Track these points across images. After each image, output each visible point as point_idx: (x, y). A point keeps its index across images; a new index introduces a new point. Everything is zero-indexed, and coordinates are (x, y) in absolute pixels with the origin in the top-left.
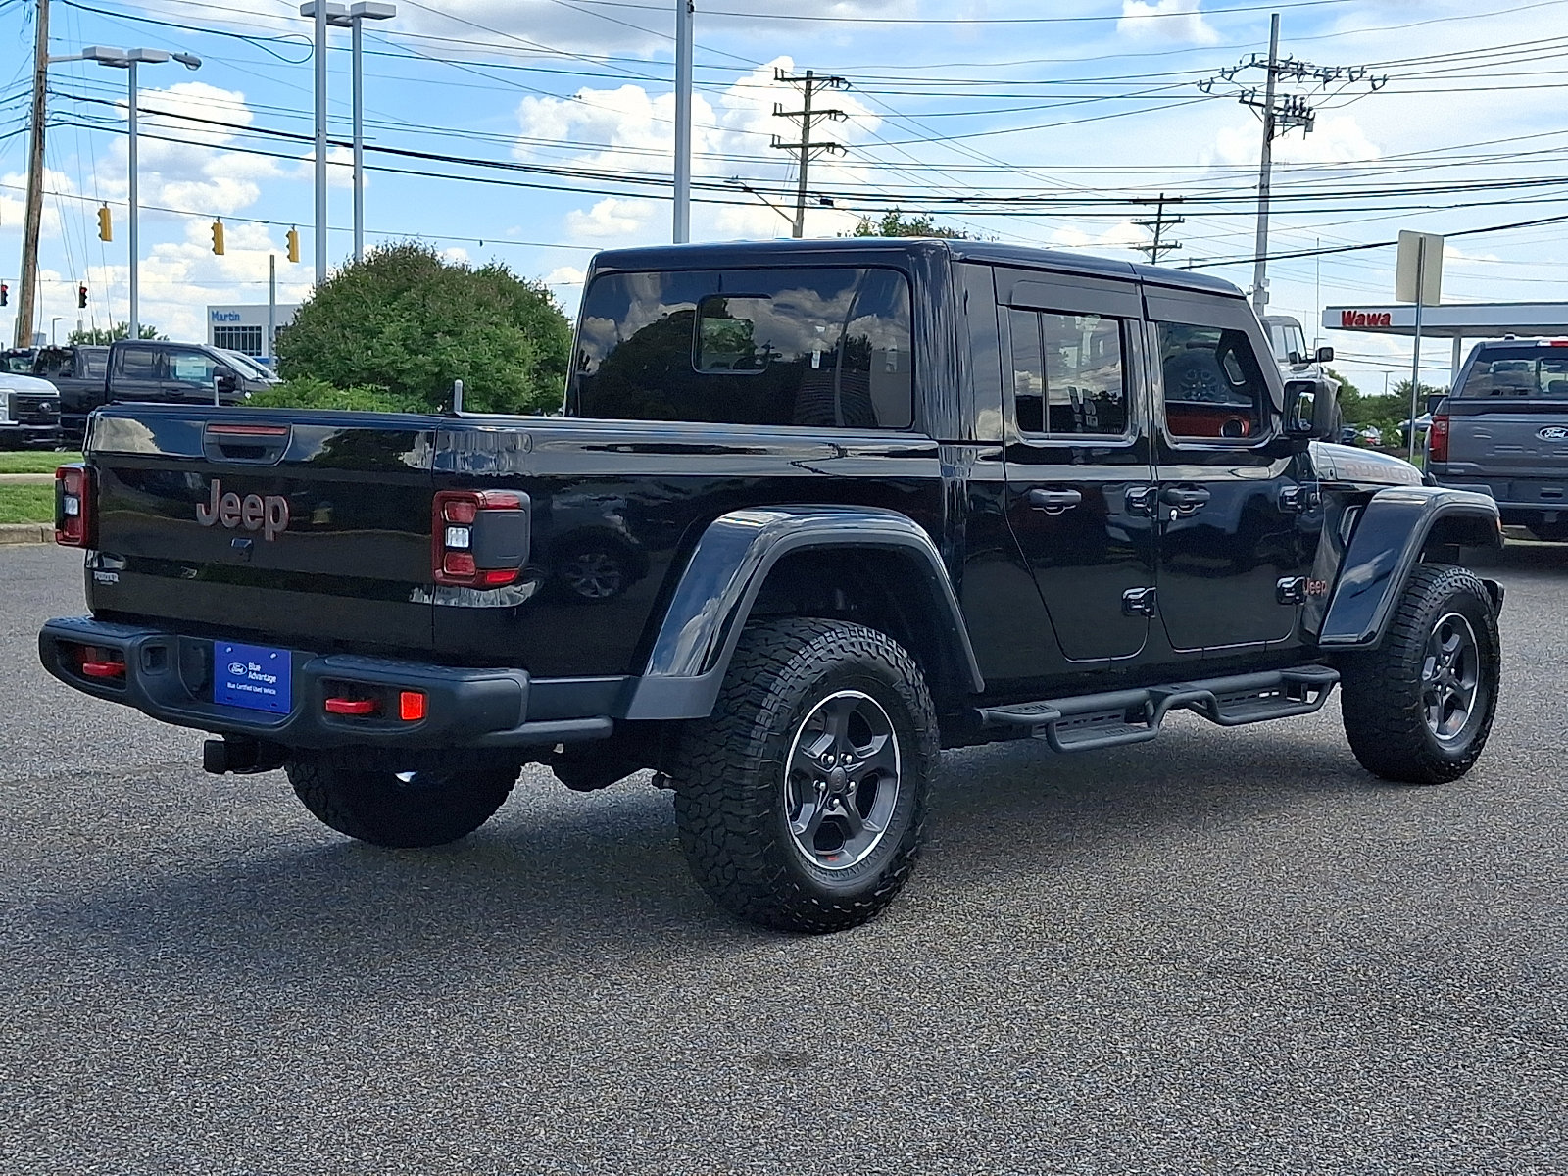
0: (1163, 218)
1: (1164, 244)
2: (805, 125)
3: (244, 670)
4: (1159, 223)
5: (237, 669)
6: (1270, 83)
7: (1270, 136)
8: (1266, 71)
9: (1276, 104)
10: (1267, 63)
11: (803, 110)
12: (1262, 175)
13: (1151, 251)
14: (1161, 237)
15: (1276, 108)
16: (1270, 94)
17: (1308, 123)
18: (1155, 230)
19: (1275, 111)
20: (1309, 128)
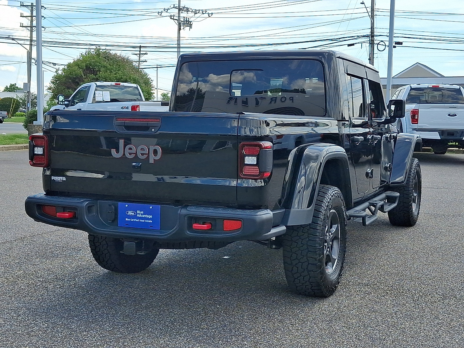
0: (141, 52)
1: (142, 60)
2: (31, 20)
3: (134, 214)
4: (140, 54)
5: (130, 213)
6: (179, 13)
7: (180, 29)
8: (178, 10)
9: (181, 20)
10: (178, 7)
11: (30, 15)
12: (178, 41)
13: (138, 63)
14: (141, 59)
15: (181, 21)
16: (179, 17)
17: (190, 26)
18: (139, 56)
19: (181, 22)
20: (191, 27)
